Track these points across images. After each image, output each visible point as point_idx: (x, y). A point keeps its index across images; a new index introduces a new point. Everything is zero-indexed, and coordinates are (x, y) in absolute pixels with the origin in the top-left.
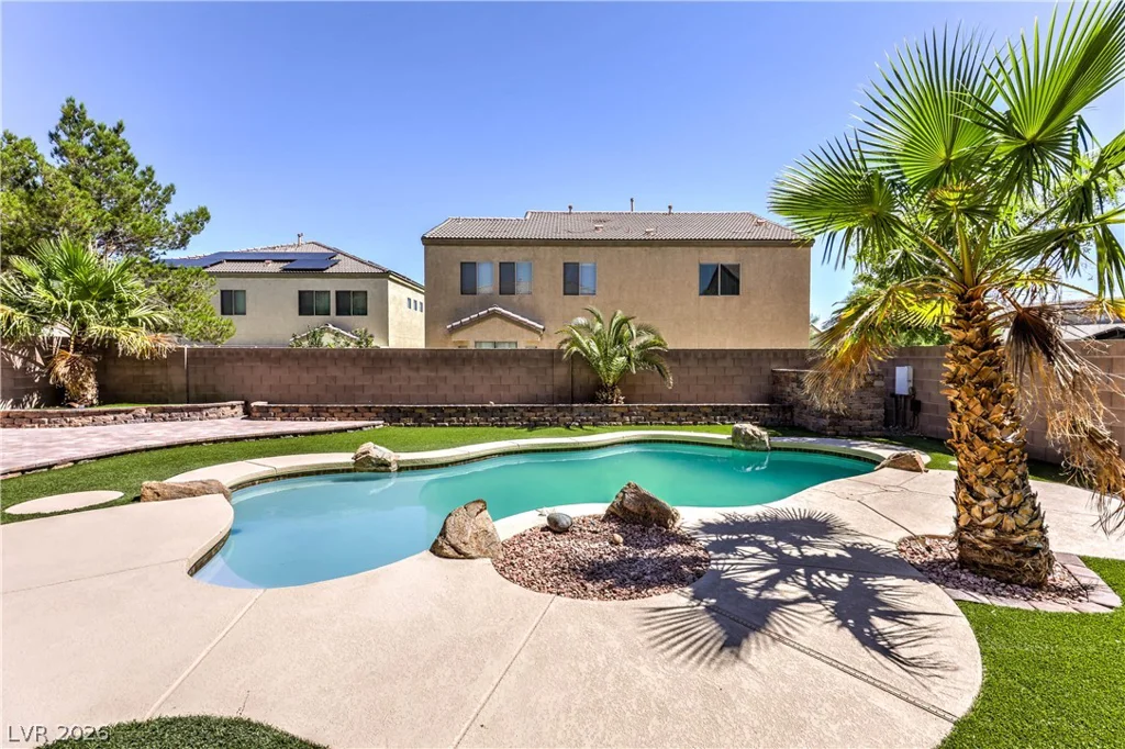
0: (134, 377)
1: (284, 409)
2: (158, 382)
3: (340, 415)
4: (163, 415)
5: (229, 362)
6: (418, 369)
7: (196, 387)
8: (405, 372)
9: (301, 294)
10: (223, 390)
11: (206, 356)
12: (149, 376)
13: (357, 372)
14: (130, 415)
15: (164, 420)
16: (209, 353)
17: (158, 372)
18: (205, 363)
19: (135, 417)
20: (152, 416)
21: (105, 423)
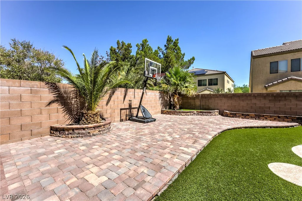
0: (186, 102)
1: (243, 115)
2: (192, 104)
3: (270, 118)
4: (201, 113)
5: (214, 98)
7: (203, 105)
9: (199, 81)
10: (211, 107)
11: (206, 96)
12: (189, 102)
15: (201, 115)
16: (207, 95)
17: (192, 101)
18: (206, 98)
19: (194, 114)
20: (198, 114)
21: (188, 115)
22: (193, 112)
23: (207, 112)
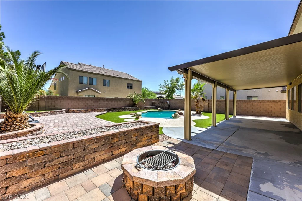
5: (60, 99)
6: (105, 102)
8: (102, 102)
10: (58, 107)
13: (92, 102)
14: (48, 113)
15: (55, 114)
16: (53, 97)
17: (35, 102)
18: (52, 100)
19: (49, 114)
20: (52, 113)
21: (45, 116)
22: (48, 112)
23: (60, 111)
